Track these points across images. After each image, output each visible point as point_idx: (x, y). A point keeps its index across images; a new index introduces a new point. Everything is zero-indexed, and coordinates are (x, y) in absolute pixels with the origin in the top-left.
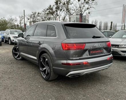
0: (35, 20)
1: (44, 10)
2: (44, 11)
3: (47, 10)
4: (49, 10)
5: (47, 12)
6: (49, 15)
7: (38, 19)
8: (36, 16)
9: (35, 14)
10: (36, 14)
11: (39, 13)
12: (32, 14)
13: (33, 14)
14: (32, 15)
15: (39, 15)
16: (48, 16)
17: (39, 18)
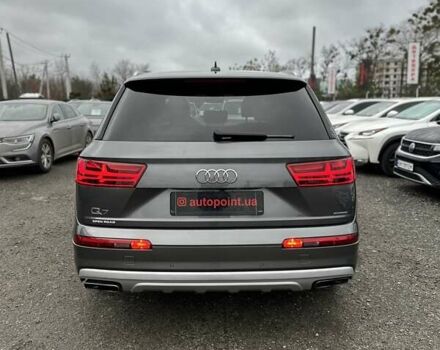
0: (376, 57)
1: (415, 15)
2: (414, 18)
3: (425, 14)
4: (435, 13)
5: (424, 23)
6: (433, 32)
7: (388, 54)
8: (380, 42)
9: (378, 36)
10: (382, 35)
11: (392, 31)
12: (367, 35)
13: (371, 37)
14: (366, 40)
15: (394, 37)
16: (429, 36)
17: (390, 48)
